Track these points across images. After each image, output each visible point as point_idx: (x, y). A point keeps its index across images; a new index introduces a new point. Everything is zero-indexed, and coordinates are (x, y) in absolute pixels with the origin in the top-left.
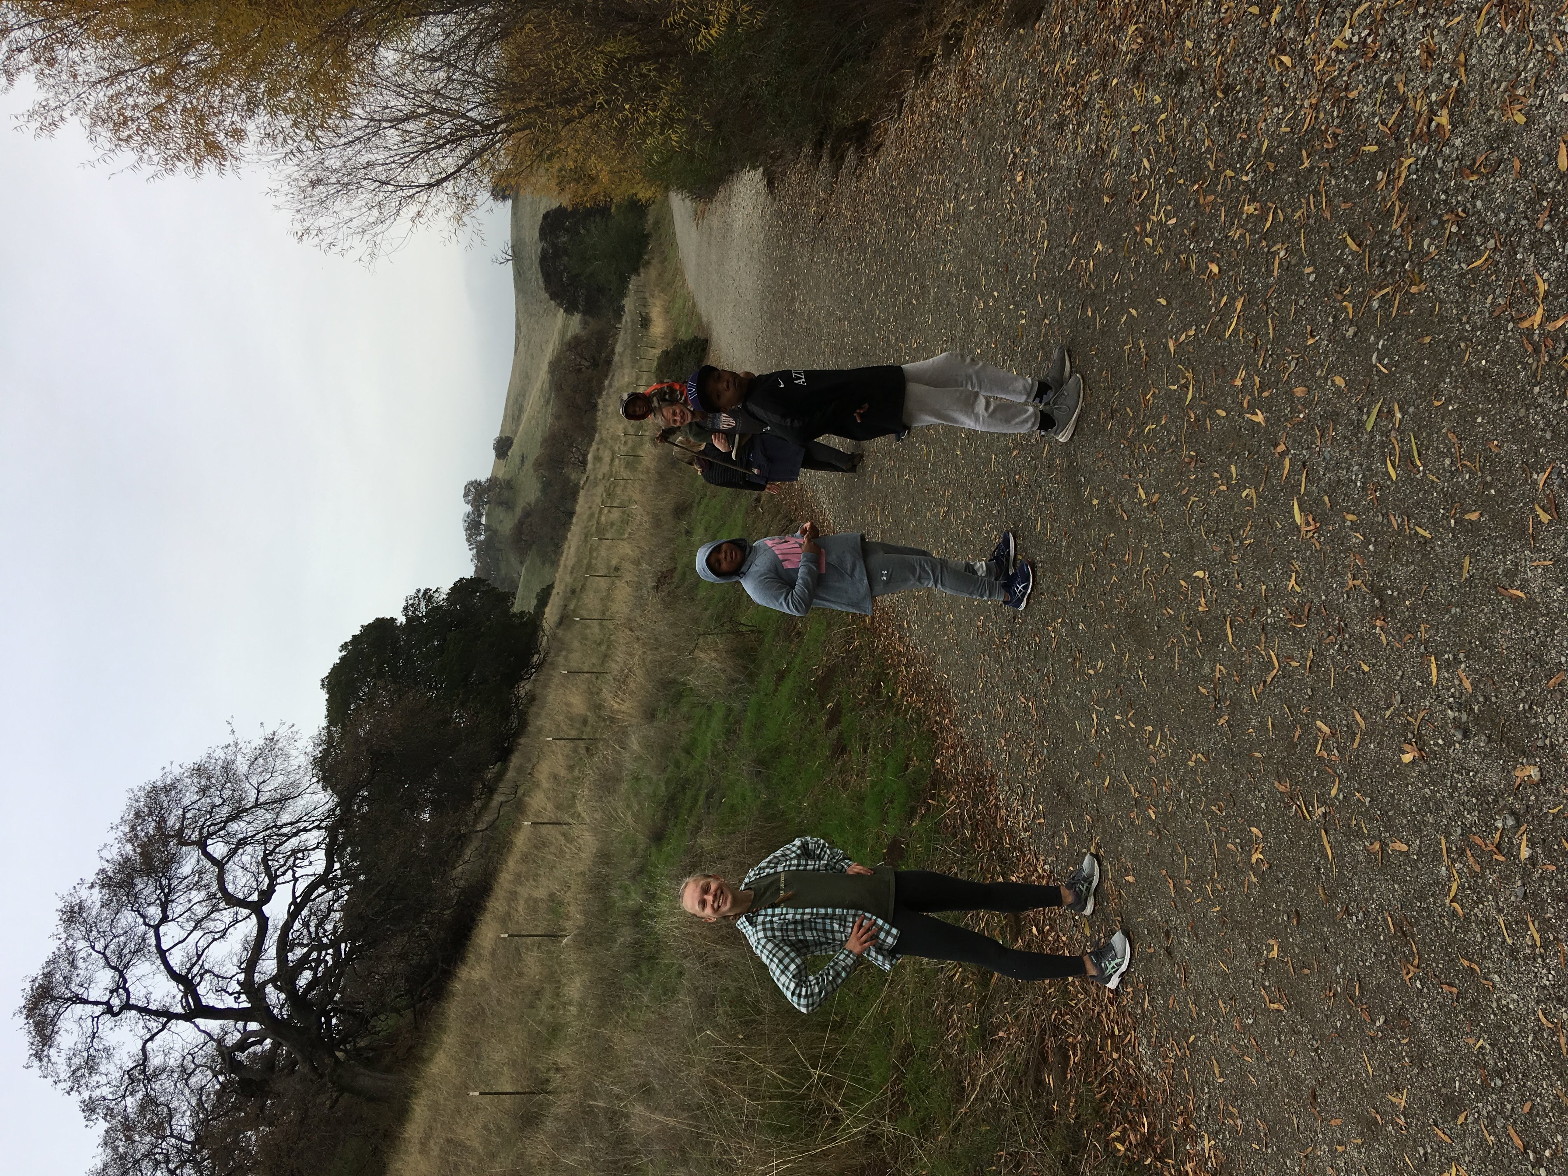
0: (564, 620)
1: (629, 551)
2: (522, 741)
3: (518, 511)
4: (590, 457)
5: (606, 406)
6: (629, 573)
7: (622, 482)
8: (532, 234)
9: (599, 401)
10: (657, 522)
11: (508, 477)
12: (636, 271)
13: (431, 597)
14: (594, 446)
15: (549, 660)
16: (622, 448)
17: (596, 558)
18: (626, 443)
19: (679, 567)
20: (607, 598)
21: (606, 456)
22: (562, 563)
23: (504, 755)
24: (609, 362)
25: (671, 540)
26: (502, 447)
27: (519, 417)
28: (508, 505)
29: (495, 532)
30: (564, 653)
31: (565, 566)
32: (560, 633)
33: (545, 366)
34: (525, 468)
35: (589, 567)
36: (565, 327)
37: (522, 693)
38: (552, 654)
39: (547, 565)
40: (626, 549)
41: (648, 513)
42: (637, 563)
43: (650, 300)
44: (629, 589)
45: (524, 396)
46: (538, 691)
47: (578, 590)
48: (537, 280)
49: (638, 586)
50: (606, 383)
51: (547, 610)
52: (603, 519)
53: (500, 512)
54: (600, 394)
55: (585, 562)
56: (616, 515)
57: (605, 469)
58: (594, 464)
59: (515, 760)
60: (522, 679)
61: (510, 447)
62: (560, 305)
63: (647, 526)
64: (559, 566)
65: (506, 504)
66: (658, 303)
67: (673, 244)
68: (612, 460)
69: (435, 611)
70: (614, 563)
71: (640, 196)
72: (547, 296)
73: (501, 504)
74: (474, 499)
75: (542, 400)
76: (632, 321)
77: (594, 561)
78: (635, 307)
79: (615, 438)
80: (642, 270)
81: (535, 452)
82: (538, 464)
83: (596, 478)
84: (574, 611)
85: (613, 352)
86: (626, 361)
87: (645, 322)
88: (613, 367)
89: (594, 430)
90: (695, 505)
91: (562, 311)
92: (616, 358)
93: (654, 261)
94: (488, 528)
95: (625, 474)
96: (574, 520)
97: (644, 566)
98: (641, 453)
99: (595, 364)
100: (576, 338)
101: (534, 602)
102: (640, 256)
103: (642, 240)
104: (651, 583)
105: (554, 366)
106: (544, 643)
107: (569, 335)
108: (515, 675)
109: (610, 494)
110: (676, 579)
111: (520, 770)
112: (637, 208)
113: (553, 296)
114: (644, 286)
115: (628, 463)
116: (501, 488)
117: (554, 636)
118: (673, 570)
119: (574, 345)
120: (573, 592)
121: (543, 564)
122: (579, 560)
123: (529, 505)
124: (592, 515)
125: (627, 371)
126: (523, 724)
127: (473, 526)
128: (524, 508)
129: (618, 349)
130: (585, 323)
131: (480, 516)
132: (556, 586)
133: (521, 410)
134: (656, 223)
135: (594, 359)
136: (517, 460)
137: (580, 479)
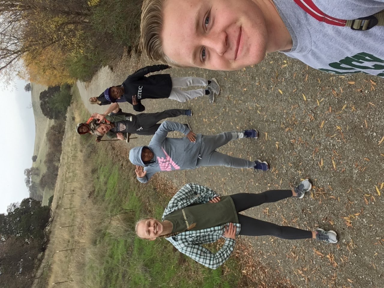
0: (58, 207)
2: (48, 245)
3: (41, 176)
4: (61, 158)
5: (64, 143)
6: (78, 192)
7: (72, 165)
8: (38, 101)
9: (62, 142)
10: (86, 175)
11: (37, 167)
12: (69, 105)
13: (15, 206)
14: (62, 155)
15: (54, 219)
17: (66, 188)
18: (71, 153)
19: (96, 190)
20: (71, 201)
21: (66, 157)
23: (44, 250)
24: (63, 132)
25: (92, 181)
26: (34, 158)
27: (38, 150)
28: (37, 175)
29: (34, 183)
30: (59, 217)
31: (57, 190)
32: (57, 211)
33: (45, 135)
34: (42, 164)
35: (64, 190)
36: (50, 124)
37: (47, 230)
38: (55, 217)
39: (51, 190)
40: (76, 184)
41: (82, 173)
42: (81, 189)
43: (74, 113)
44: (79, 197)
45: (39, 143)
46: (52, 230)
47: (61, 197)
48: (40, 112)
49: (82, 196)
50: (64, 137)
51: (52, 204)
52: (67, 176)
53: (35, 177)
54: (62, 140)
56: (71, 174)
57: (66, 161)
58: (62, 160)
59: (47, 252)
60: (46, 226)
61: (36, 158)
62: (48, 117)
63: (82, 177)
64: (55, 190)
66: (77, 113)
67: (79, 97)
68: (68, 158)
69: (17, 210)
70: (72, 189)
71: (69, 82)
72: (44, 116)
73: (35, 174)
74: (27, 174)
75: (45, 144)
76: (70, 119)
77: (65, 189)
78: (70, 115)
79: (68, 152)
80: (71, 105)
81: (44, 159)
82: (45, 162)
83: (63, 164)
84: (61, 204)
85: (65, 129)
86: (69, 129)
87: (74, 119)
88: (65, 132)
89: (61, 151)
90: (99, 169)
91: (48, 119)
92: (66, 130)
93: (74, 102)
94: (32, 182)
95: (73, 162)
96: (58, 177)
97: (84, 190)
98: (77, 155)
99: (59, 133)
100: (53, 126)
101: (48, 201)
102: (70, 101)
103: (70, 97)
104: (87, 195)
105: (48, 134)
106: (52, 214)
107: (51, 126)
108: (43, 226)
109: (68, 168)
110: (96, 193)
111: (49, 255)
112: (69, 87)
113: (45, 115)
114: (72, 109)
115: (73, 159)
116: (35, 170)
117: (55, 212)
118: (94, 191)
119: (53, 128)
120: (60, 198)
121: (50, 190)
122: (61, 189)
123: (44, 174)
124: (63, 175)
125: (69, 133)
126: (48, 240)
127: (28, 182)
128: (42, 175)
129: (66, 127)
130: (55, 122)
131: (29, 178)
132: (54, 196)
133: (39, 148)
134: (74, 92)
135: (59, 131)
136: (39, 162)
137: (58, 165)
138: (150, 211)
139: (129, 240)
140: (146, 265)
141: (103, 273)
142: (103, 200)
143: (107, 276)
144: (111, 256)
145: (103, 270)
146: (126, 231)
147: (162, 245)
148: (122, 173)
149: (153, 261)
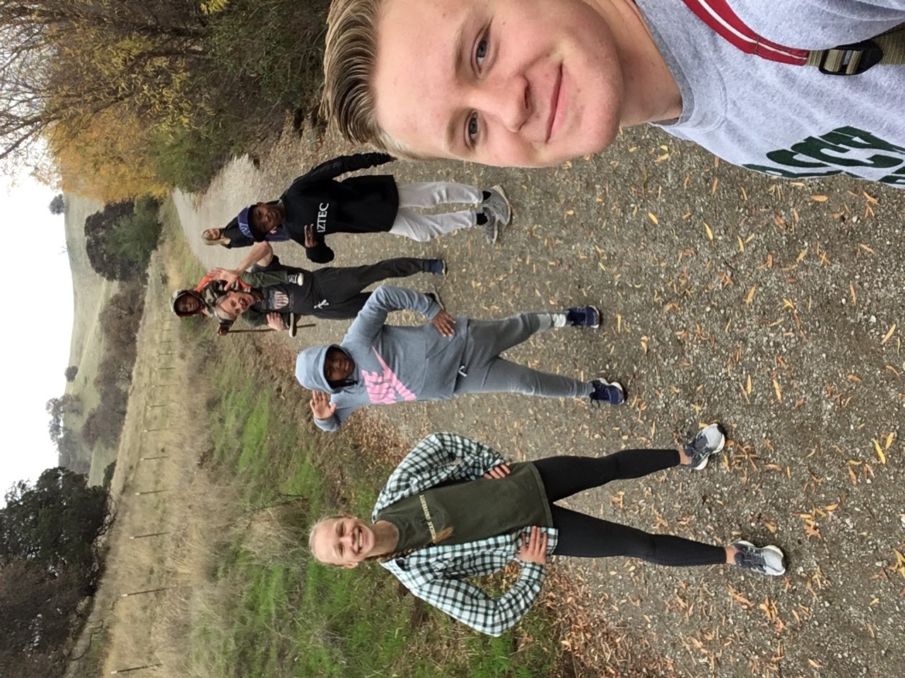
0: (126, 489)
1: (173, 438)
2: (103, 581)
3: (86, 416)
4: (134, 374)
5: (142, 338)
6: (175, 454)
7: (160, 388)
8: (82, 239)
9: (137, 335)
10: (193, 415)
11: (76, 393)
12: (155, 247)
13: (24, 486)
14: (136, 365)
15: (117, 519)
16: (157, 364)
17: (146, 443)
18: (159, 361)
19: (218, 448)
20: (158, 475)
21: (146, 371)
22: (120, 447)
23: (91, 591)
24: (141, 310)
25: (208, 427)
26: (71, 374)
27: (81, 353)
28: (78, 412)
29: (70, 431)
30: (128, 514)
31: (123, 450)
32: (124, 498)
33: (96, 318)
34: (88, 386)
35: (141, 449)
36: (108, 291)
37: (100, 545)
38: (119, 514)
39: (110, 449)
40: (169, 436)
41: (185, 408)
42: (181, 446)
43: (167, 266)
44: (176, 467)
45: (83, 338)
46: (112, 543)
47: (134, 467)
48: (86, 262)
49: (184, 464)
50: (141, 322)
51: (113, 481)
52: (148, 414)
53: (73, 417)
54: (137, 331)
55: (138, 446)
56: (158, 411)
57: (146, 380)
58: (137, 378)
59: (99, 597)
60: (98, 535)
61: (76, 373)
62: (103, 275)
63: (185, 418)
64: (118, 449)
65: (77, 411)
66: (172, 265)
67: (179, 227)
68: (151, 373)
69: (28, 496)
70: (161, 445)
71: (154, 193)
72: (94, 272)
73: (73, 411)
74: (54, 411)
75: (96, 340)
76: (156, 280)
77: (144, 446)
78: (157, 271)
79: (151, 358)
80: (159, 247)
81: (95, 374)
82: (97, 382)
83: (139, 386)
84: (133, 481)
85: (143, 303)
86: (154, 306)
87: (165, 280)
89: (135, 355)
90: (223, 398)
91: (105, 279)
92: (146, 306)
93: (167, 240)
94: (65, 429)
95: (161, 382)
96: (127, 417)
97: (187, 449)
98: (173, 366)
99: (131, 312)
100: (116, 296)
101: (103, 475)
102: (157, 238)
103: (157, 228)
104: (196, 462)
105: (102, 317)
106: (113, 506)
107: (111, 296)
108: (91, 536)
109: (151, 397)
110: (216, 456)
111: (103, 604)
112: (153, 204)
113: (98, 270)
114: (161, 257)
115: (163, 374)
116: (72, 401)
117: (120, 501)
118: (212, 451)
119: (116, 301)
120: (131, 468)
121: (107, 448)
122: (133, 445)
123: (93, 410)
124: (139, 414)
125: (155, 313)
126: (103, 569)
127: (55, 429)
128: (90, 413)
129: (147, 299)
130: (122, 287)
131: (59, 421)
132: (118, 463)
133: (82, 348)
134: (166, 216)
135: (130, 309)
136: (82, 381)
137: (128, 389)
138: (344, 500)
139: (295, 568)
140: (334, 628)
141: (232, 646)
142: (234, 474)
143: (243, 654)
144: (252, 608)
145: (232, 641)
146: (288, 546)
147: (373, 580)
148: (279, 408)
149: (350, 618)
